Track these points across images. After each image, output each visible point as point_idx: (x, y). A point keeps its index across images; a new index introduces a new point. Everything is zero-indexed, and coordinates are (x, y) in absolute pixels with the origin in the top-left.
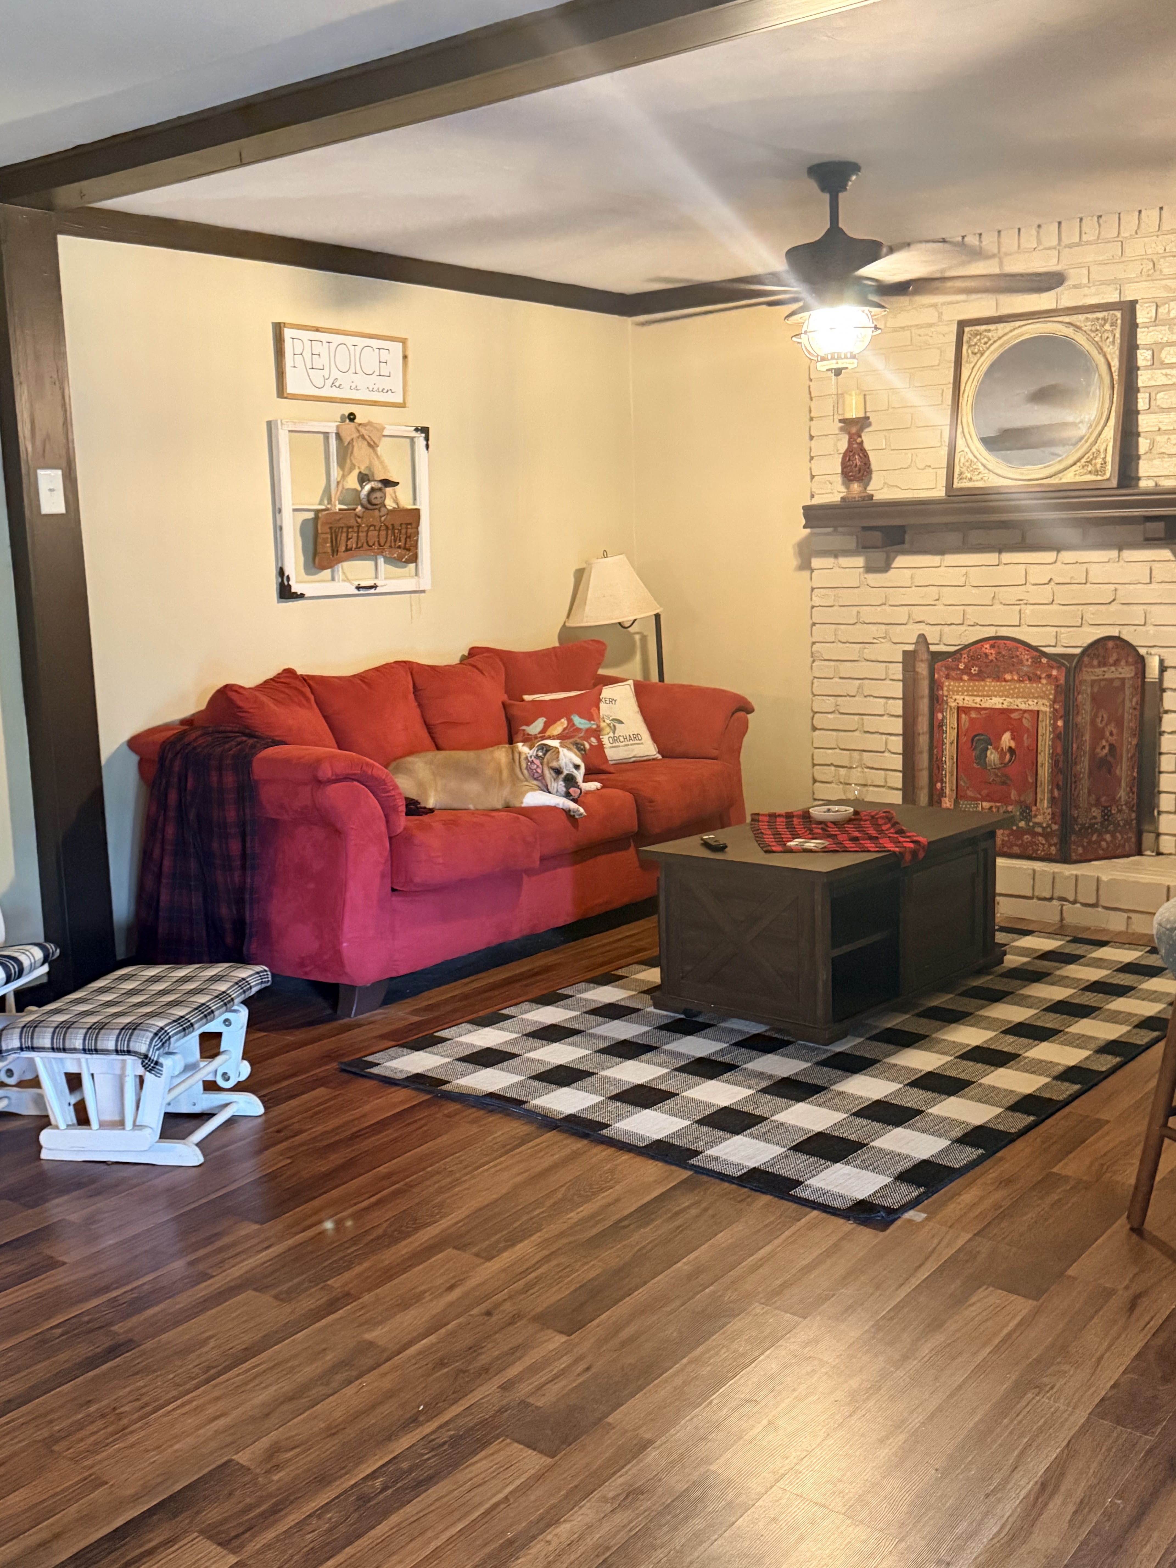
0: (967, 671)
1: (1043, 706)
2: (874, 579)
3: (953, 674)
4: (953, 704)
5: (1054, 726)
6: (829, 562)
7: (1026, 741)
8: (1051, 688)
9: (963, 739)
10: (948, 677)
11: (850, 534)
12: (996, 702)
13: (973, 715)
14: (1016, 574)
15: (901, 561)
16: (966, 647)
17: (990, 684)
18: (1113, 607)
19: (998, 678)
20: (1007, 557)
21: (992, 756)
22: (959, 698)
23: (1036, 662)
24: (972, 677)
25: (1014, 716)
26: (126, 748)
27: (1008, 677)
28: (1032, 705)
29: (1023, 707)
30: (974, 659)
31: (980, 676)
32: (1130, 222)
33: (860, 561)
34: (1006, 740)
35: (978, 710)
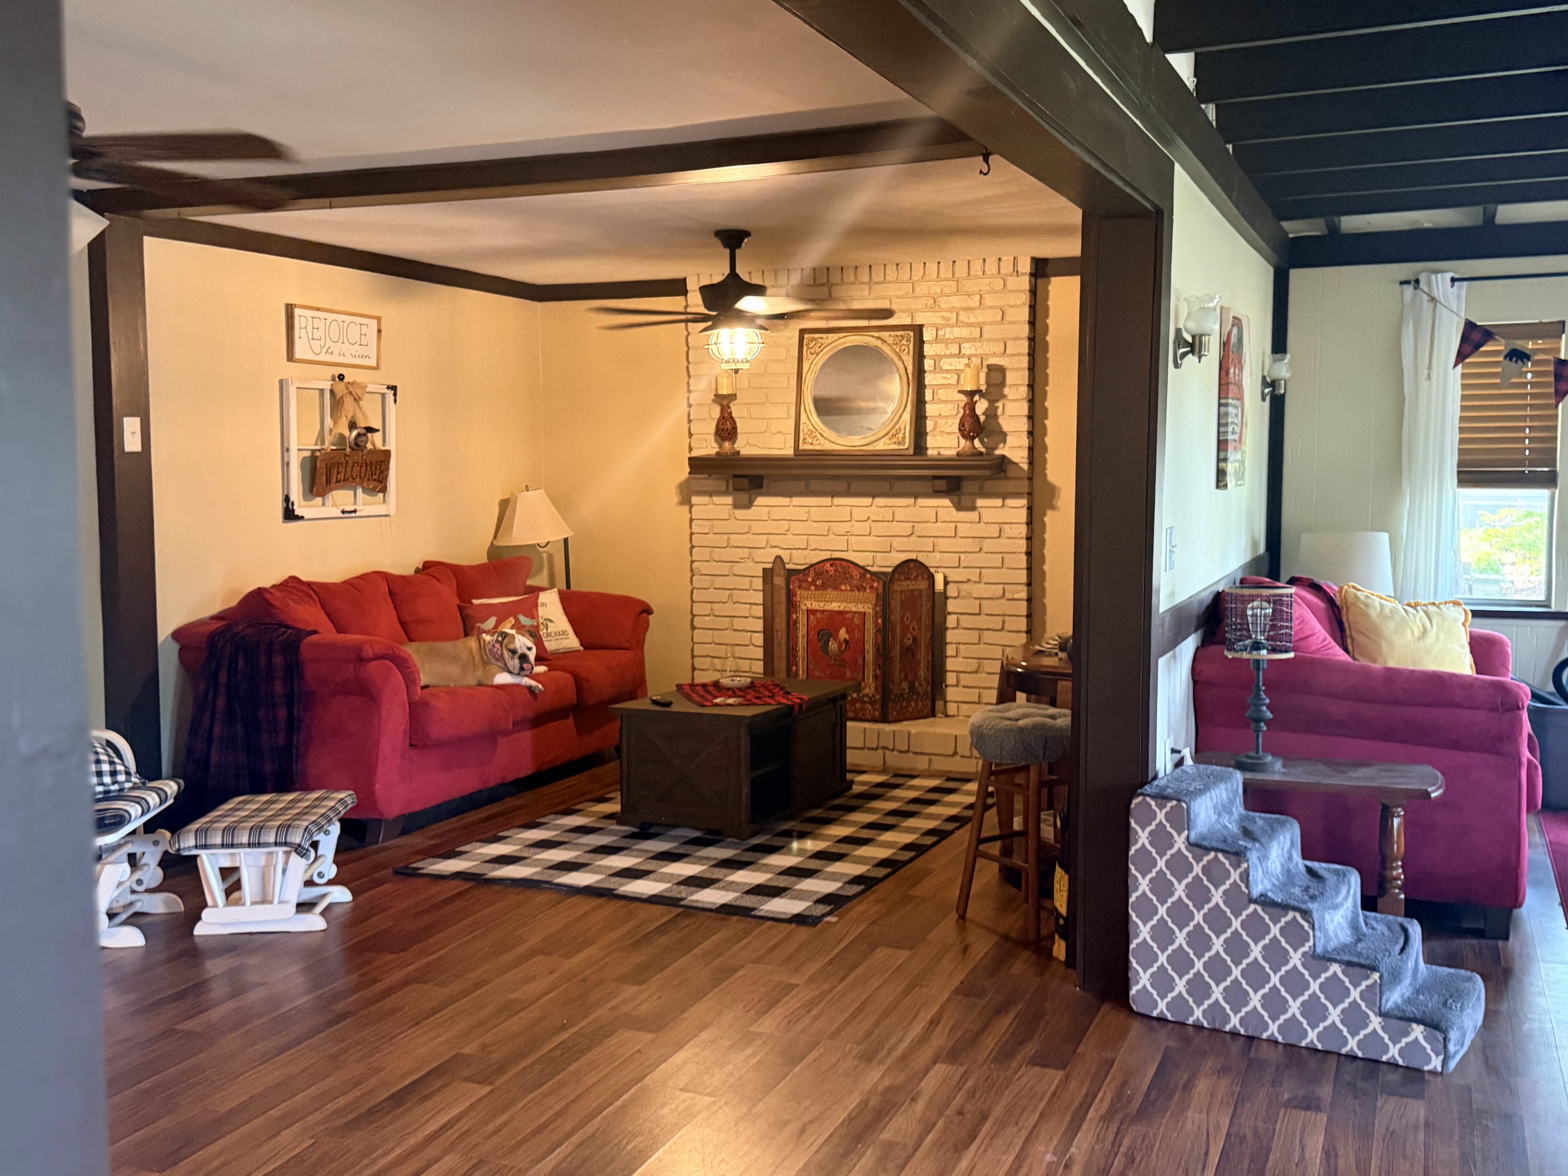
0: (813, 583)
1: (867, 608)
2: (740, 513)
3: (804, 585)
4: (804, 608)
5: (876, 622)
6: (706, 499)
7: (857, 634)
8: (873, 596)
9: (812, 633)
10: (800, 587)
11: (722, 479)
12: (835, 606)
13: (819, 615)
14: (845, 513)
15: (760, 500)
16: (812, 565)
17: (830, 593)
18: (913, 539)
19: (836, 588)
20: (838, 501)
21: (833, 646)
22: (808, 603)
23: (863, 576)
24: (817, 588)
25: (848, 616)
26: (170, 639)
27: (843, 587)
28: (860, 608)
29: (854, 609)
30: (818, 575)
31: (824, 587)
32: (918, 269)
33: (729, 500)
34: (843, 634)
35: (823, 612)
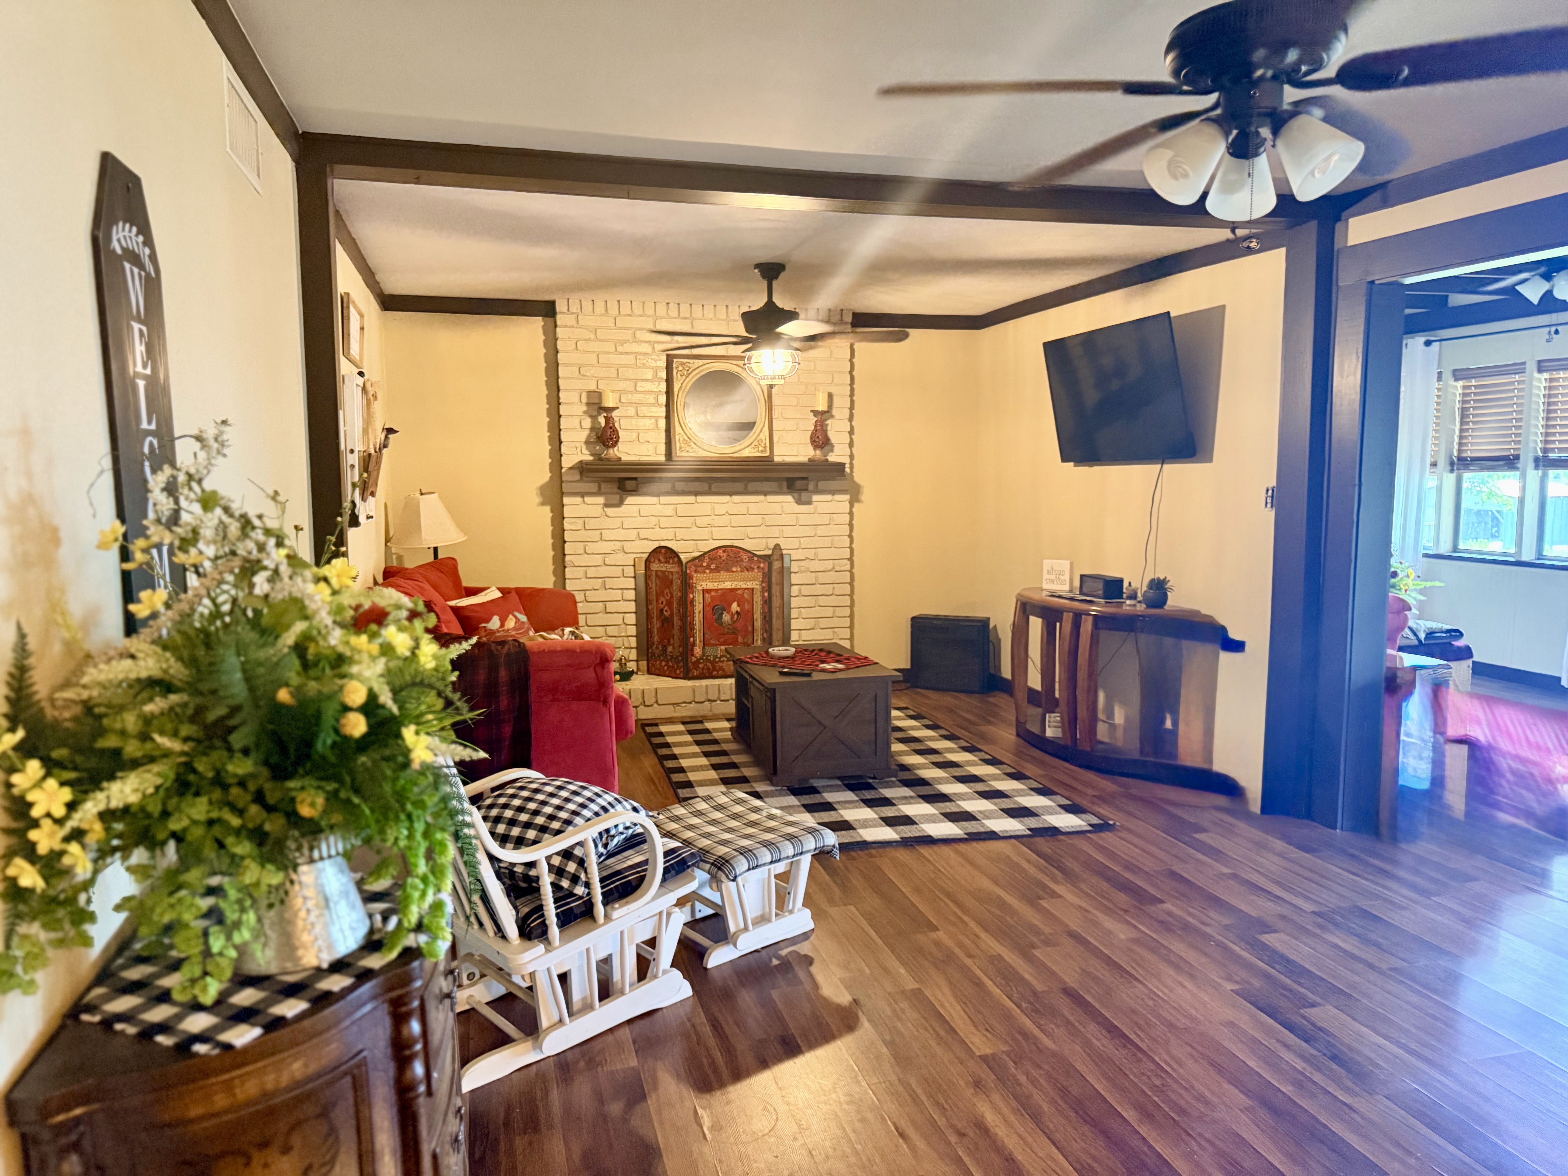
0: (708, 567)
1: (756, 585)
2: (610, 511)
3: (699, 569)
4: (700, 588)
5: (763, 596)
6: (578, 500)
7: (747, 606)
8: (760, 574)
9: (707, 609)
10: (696, 571)
11: (593, 482)
12: (728, 585)
13: (713, 594)
14: (707, 509)
15: (630, 500)
16: (705, 553)
17: (723, 574)
18: (763, 528)
19: (728, 570)
20: (700, 499)
21: (726, 617)
22: (704, 584)
23: (751, 559)
24: (712, 571)
25: (739, 592)
27: (734, 569)
28: (750, 585)
29: (744, 586)
30: (712, 560)
31: (717, 570)
33: (601, 500)
34: (735, 607)
35: (717, 590)
